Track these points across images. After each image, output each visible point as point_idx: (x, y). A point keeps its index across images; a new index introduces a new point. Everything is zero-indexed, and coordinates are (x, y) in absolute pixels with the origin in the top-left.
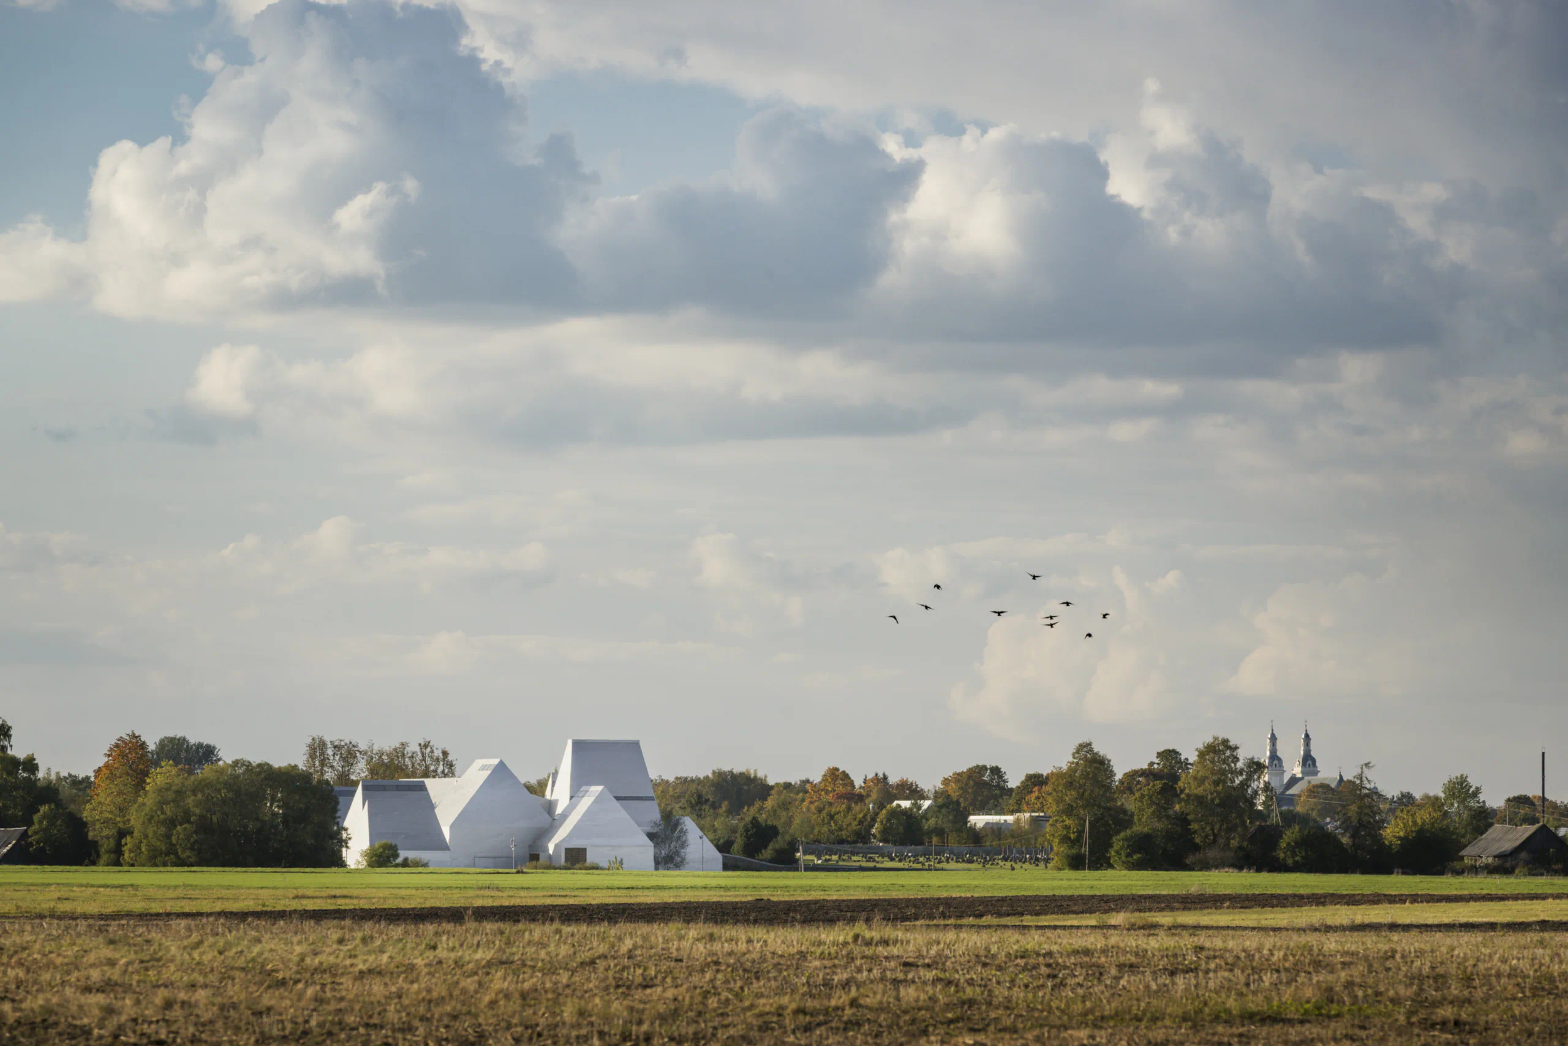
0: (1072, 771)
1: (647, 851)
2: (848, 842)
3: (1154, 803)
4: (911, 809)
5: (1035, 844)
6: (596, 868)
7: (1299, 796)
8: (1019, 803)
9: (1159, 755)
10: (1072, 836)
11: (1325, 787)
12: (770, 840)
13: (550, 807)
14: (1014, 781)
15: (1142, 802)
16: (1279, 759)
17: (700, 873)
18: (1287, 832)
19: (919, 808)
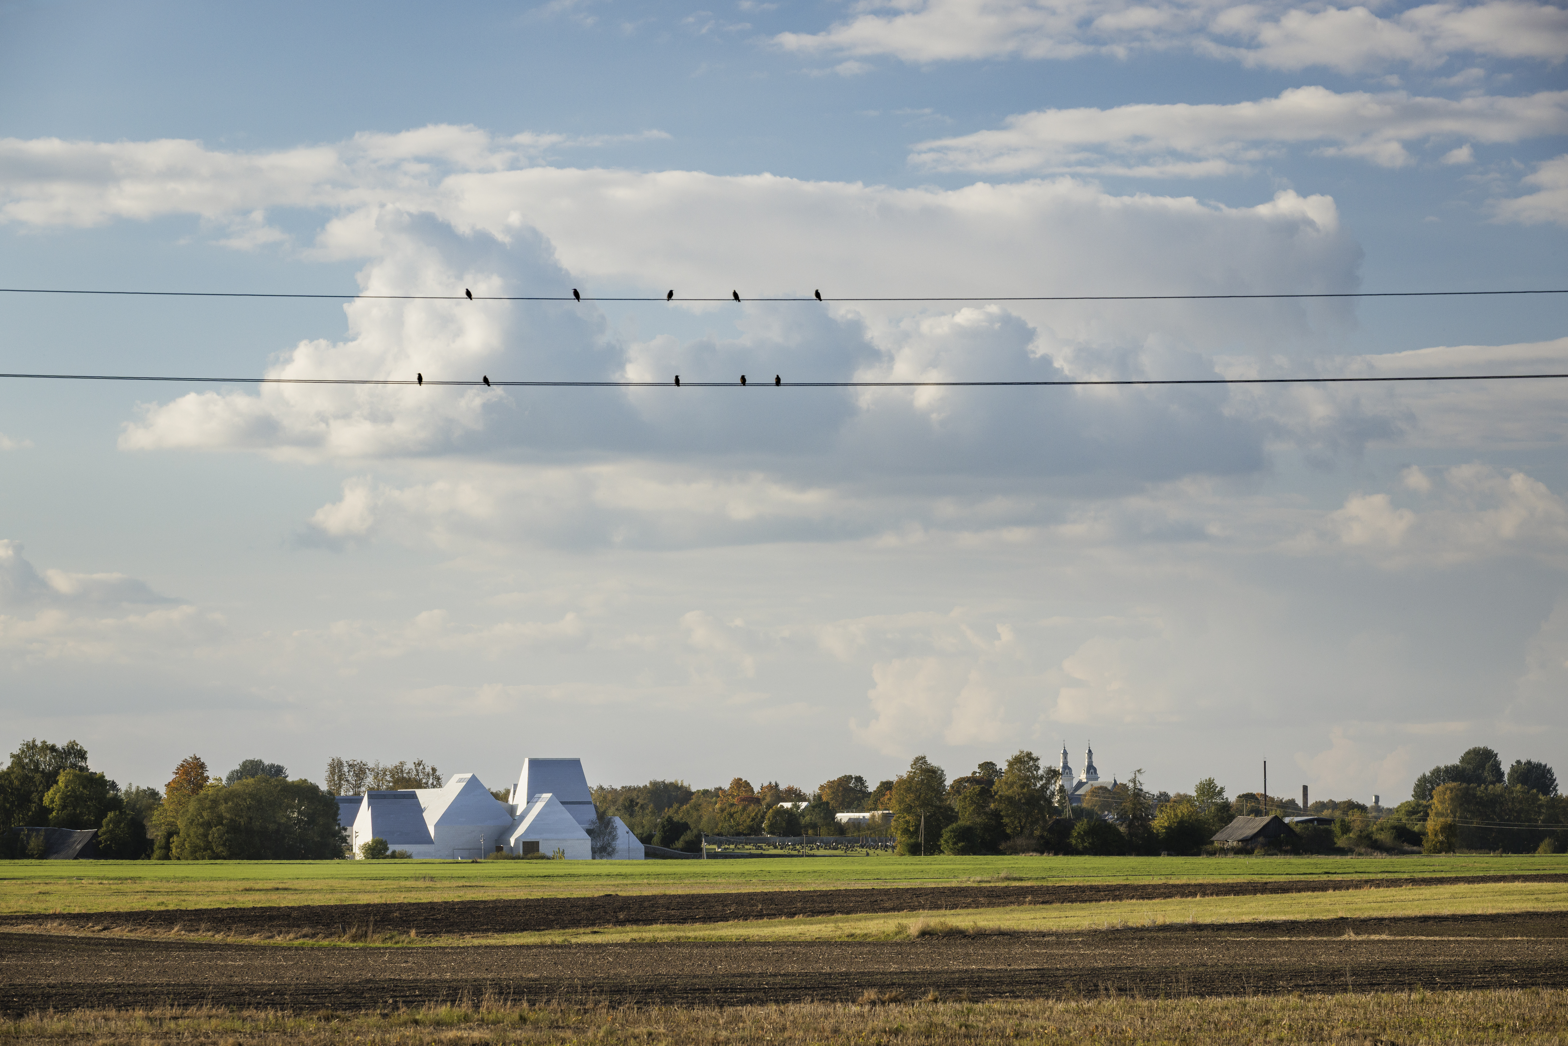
0: (911, 779)
1: (586, 843)
2: (745, 835)
3: (975, 803)
4: (791, 809)
5: (886, 834)
6: (543, 857)
7: (1085, 795)
8: (876, 802)
9: (980, 766)
10: (911, 829)
11: (1103, 789)
12: (682, 834)
13: (512, 809)
14: (872, 786)
15: (965, 802)
16: (1070, 769)
17: (627, 861)
18: (1078, 824)
19: (798, 807)
